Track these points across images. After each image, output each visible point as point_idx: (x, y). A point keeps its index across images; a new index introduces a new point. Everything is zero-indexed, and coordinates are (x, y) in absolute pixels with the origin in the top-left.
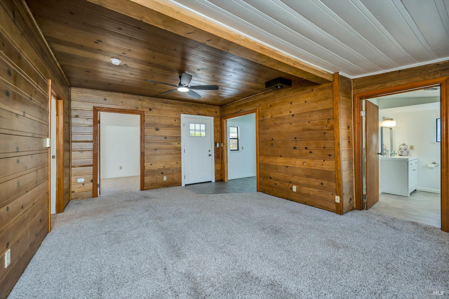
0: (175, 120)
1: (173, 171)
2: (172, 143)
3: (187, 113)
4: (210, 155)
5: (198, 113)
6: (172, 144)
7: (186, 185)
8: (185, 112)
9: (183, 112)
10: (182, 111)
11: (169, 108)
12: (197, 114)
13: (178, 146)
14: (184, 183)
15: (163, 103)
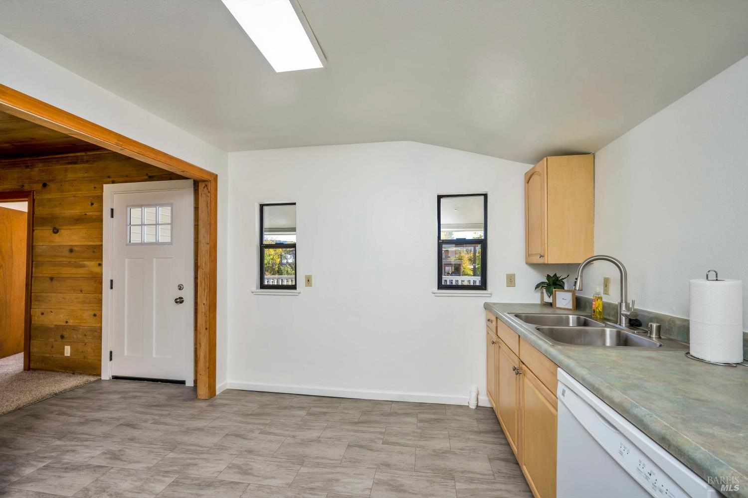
0: (92, 204)
1: (85, 335)
2: (85, 263)
3: (120, 179)
4: (179, 301)
5: (149, 174)
6: (83, 266)
7: (115, 378)
8: (115, 179)
9: (110, 180)
10: (109, 177)
11: (80, 175)
12: (146, 177)
13: (96, 269)
14: (108, 371)
15: (69, 163)
